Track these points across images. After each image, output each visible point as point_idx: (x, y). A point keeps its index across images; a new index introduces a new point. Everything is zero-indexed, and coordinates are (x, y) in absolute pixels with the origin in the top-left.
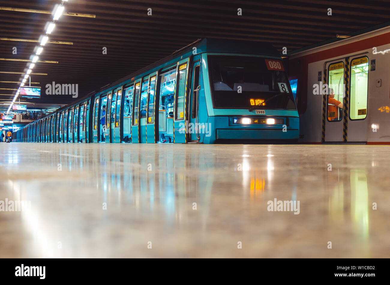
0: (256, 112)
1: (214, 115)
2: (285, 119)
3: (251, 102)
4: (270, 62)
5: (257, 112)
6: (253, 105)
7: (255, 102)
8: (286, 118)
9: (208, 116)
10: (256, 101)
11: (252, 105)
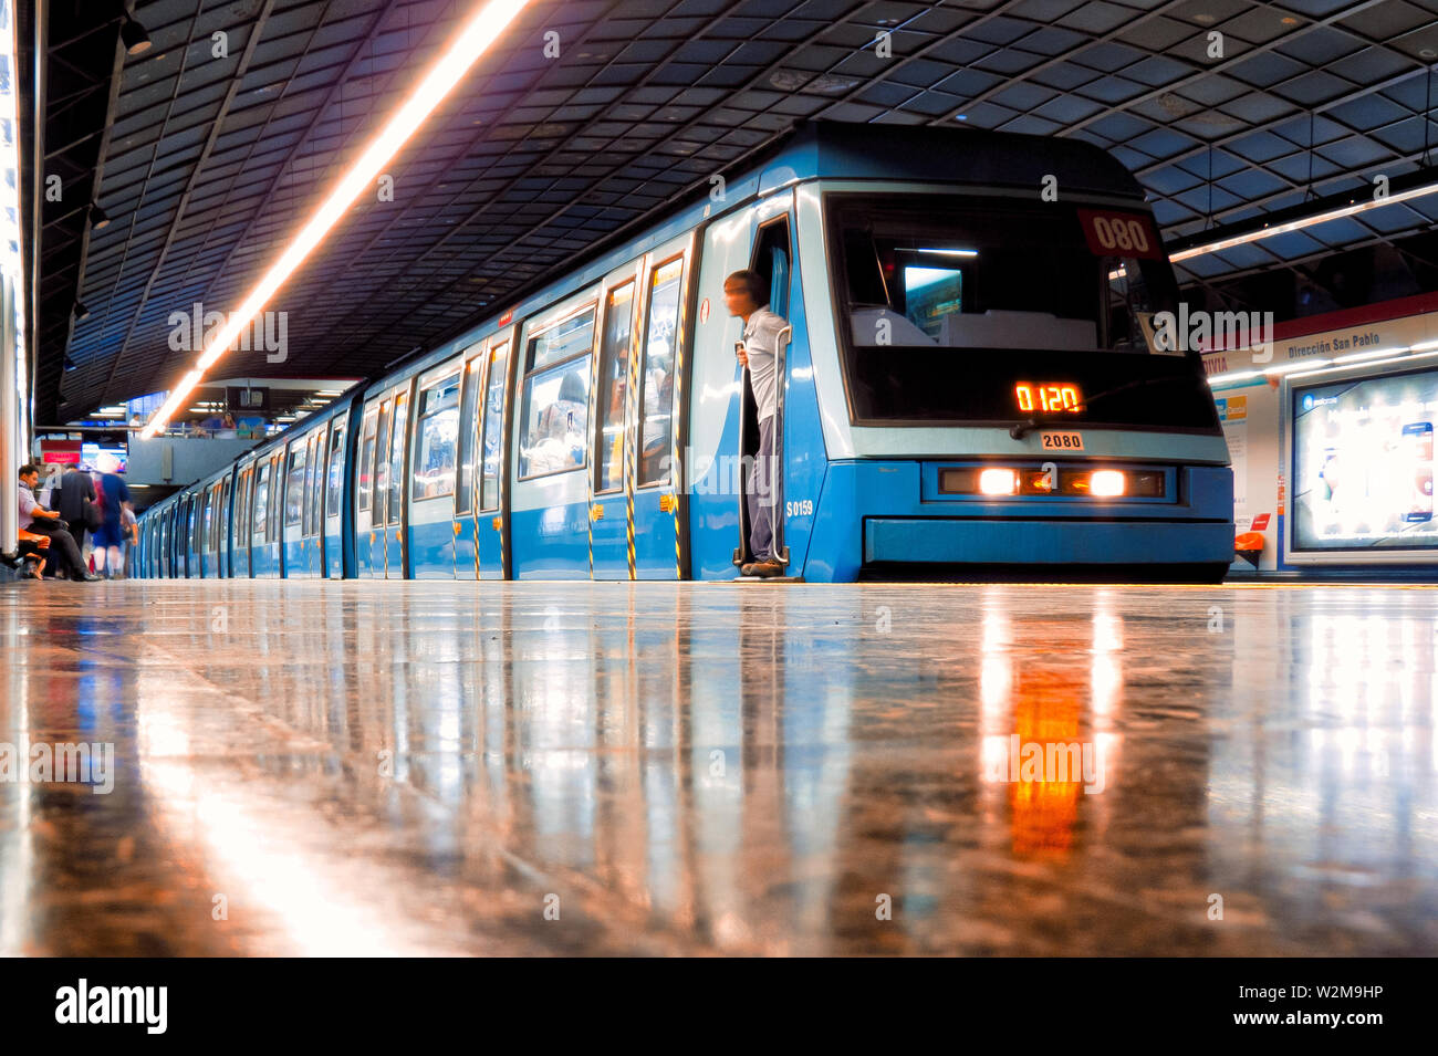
0: (1045, 442)
1: (854, 457)
2: (1170, 472)
3: (1019, 396)
4: (1098, 222)
5: (1046, 444)
6: (1030, 407)
7: (1036, 395)
8: (1174, 469)
9: (828, 460)
10: (1042, 391)
11: (1022, 407)
